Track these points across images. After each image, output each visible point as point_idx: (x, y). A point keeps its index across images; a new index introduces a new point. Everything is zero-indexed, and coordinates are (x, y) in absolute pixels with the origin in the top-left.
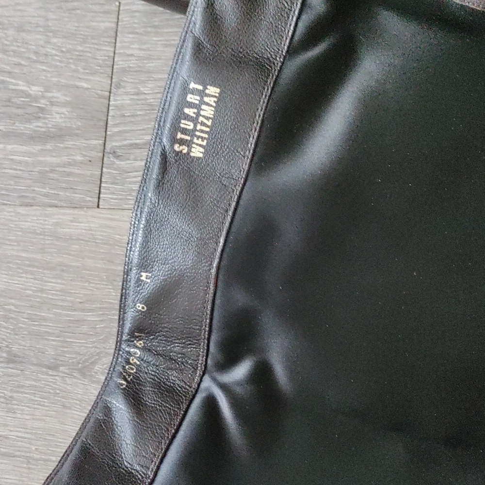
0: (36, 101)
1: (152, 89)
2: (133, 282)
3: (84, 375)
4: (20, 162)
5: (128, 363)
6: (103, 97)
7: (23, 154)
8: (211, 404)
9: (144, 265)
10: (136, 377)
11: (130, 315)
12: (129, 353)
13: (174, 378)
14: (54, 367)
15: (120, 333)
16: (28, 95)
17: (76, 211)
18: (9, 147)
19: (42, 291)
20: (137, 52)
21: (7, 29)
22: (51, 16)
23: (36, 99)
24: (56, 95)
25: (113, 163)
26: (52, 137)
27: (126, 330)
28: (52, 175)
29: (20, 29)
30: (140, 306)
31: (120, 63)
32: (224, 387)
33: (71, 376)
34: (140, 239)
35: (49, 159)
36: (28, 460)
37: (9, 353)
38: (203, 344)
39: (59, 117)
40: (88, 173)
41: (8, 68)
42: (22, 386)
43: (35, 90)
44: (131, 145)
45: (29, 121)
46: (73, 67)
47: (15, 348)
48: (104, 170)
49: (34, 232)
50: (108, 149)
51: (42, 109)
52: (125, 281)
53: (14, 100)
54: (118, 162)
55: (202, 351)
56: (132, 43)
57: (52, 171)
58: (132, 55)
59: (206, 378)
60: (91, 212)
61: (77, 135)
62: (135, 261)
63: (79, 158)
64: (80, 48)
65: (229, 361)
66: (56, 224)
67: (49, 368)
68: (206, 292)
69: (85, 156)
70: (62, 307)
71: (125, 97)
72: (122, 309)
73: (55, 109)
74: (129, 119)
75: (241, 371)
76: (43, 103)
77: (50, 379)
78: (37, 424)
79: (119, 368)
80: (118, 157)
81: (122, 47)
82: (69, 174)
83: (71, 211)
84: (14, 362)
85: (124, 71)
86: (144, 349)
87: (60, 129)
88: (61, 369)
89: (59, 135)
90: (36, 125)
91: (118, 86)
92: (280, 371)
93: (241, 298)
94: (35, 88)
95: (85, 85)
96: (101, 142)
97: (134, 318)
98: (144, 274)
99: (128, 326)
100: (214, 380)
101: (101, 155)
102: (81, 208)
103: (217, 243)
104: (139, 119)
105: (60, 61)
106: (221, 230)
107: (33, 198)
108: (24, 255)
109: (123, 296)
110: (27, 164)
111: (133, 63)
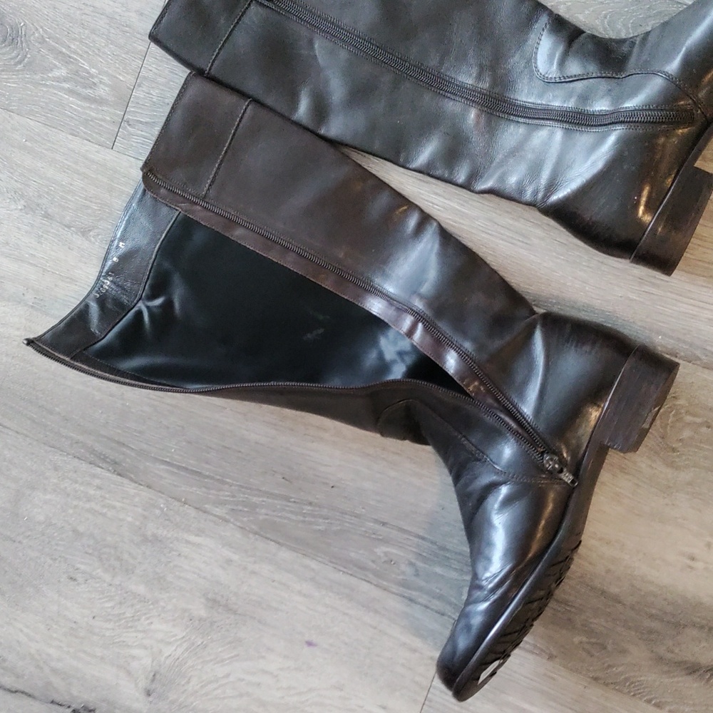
0: (92, 78)
1: (157, 93)
2: (115, 246)
3: (83, 236)
4: (75, 110)
5: (102, 286)
6: (129, 88)
7: (78, 106)
8: (140, 313)
9: (122, 239)
10: (105, 294)
11: (109, 263)
12: (103, 282)
13: (125, 299)
14: (69, 227)
15: (101, 272)
16: (88, 73)
17: (100, 147)
18: (71, 99)
19: (71, 185)
20: (154, 70)
21: (86, 29)
22: (112, 31)
23: (92, 76)
24: (105, 78)
25: (126, 127)
26: (97, 102)
27: (105, 271)
28: (90, 123)
29: (93, 31)
30: (115, 259)
31: (143, 73)
32: (148, 307)
33: (76, 233)
34: (123, 226)
35: (92, 114)
36: (44, 270)
37: (45, 212)
38: (142, 285)
39: (102, 91)
40: (112, 128)
41: (81, 52)
42: (49, 232)
43: (93, 71)
44: (138, 121)
45: (85, 87)
46: (117, 65)
47: (50, 211)
48: (120, 130)
49: (74, 151)
50: (125, 119)
51: (95, 84)
52: (110, 245)
53: (80, 73)
54: (128, 127)
55: (141, 289)
56: (153, 64)
57: (91, 121)
58: (151, 71)
59: (141, 301)
60: (107, 150)
61: (110, 105)
62: (118, 236)
63: (108, 118)
64: (123, 56)
65: (152, 296)
66: (87, 151)
67: (66, 226)
68: (151, 258)
69: (111, 118)
70: (80, 197)
71: (142, 93)
72: (105, 259)
73: (102, 86)
74: (141, 106)
75: (158, 301)
76: (96, 80)
77: (65, 232)
78: (53, 253)
79: (96, 289)
80: (129, 125)
81: (147, 64)
82: (101, 126)
83: (97, 146)
84: (47, 218)
85: (145, 78)
86: (111, 281)
87: (102, 99)
88: (72, 228)
89: (100, 101)
90: (88, 91)
91: (139, 86)
92: (177, 305)
93: (166, 265)
94: (94, 70)
95: (121, 78)
96: (123, 113)
97: (110, 266)
98: (121, 243)
99: (106, 268)
100: (144, 303)
101: (121, 121)
102: (103, 146)
103: (161, 236)
104: (146, 107)
105: (111, 60)
106: (165, 230)
107: (78, 132)
108: (65, 161)
109: (108, 253)
110: (79, 112)
111: (150, 75)
